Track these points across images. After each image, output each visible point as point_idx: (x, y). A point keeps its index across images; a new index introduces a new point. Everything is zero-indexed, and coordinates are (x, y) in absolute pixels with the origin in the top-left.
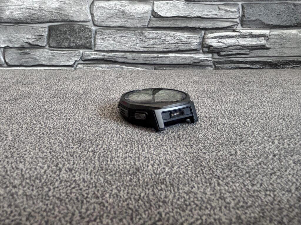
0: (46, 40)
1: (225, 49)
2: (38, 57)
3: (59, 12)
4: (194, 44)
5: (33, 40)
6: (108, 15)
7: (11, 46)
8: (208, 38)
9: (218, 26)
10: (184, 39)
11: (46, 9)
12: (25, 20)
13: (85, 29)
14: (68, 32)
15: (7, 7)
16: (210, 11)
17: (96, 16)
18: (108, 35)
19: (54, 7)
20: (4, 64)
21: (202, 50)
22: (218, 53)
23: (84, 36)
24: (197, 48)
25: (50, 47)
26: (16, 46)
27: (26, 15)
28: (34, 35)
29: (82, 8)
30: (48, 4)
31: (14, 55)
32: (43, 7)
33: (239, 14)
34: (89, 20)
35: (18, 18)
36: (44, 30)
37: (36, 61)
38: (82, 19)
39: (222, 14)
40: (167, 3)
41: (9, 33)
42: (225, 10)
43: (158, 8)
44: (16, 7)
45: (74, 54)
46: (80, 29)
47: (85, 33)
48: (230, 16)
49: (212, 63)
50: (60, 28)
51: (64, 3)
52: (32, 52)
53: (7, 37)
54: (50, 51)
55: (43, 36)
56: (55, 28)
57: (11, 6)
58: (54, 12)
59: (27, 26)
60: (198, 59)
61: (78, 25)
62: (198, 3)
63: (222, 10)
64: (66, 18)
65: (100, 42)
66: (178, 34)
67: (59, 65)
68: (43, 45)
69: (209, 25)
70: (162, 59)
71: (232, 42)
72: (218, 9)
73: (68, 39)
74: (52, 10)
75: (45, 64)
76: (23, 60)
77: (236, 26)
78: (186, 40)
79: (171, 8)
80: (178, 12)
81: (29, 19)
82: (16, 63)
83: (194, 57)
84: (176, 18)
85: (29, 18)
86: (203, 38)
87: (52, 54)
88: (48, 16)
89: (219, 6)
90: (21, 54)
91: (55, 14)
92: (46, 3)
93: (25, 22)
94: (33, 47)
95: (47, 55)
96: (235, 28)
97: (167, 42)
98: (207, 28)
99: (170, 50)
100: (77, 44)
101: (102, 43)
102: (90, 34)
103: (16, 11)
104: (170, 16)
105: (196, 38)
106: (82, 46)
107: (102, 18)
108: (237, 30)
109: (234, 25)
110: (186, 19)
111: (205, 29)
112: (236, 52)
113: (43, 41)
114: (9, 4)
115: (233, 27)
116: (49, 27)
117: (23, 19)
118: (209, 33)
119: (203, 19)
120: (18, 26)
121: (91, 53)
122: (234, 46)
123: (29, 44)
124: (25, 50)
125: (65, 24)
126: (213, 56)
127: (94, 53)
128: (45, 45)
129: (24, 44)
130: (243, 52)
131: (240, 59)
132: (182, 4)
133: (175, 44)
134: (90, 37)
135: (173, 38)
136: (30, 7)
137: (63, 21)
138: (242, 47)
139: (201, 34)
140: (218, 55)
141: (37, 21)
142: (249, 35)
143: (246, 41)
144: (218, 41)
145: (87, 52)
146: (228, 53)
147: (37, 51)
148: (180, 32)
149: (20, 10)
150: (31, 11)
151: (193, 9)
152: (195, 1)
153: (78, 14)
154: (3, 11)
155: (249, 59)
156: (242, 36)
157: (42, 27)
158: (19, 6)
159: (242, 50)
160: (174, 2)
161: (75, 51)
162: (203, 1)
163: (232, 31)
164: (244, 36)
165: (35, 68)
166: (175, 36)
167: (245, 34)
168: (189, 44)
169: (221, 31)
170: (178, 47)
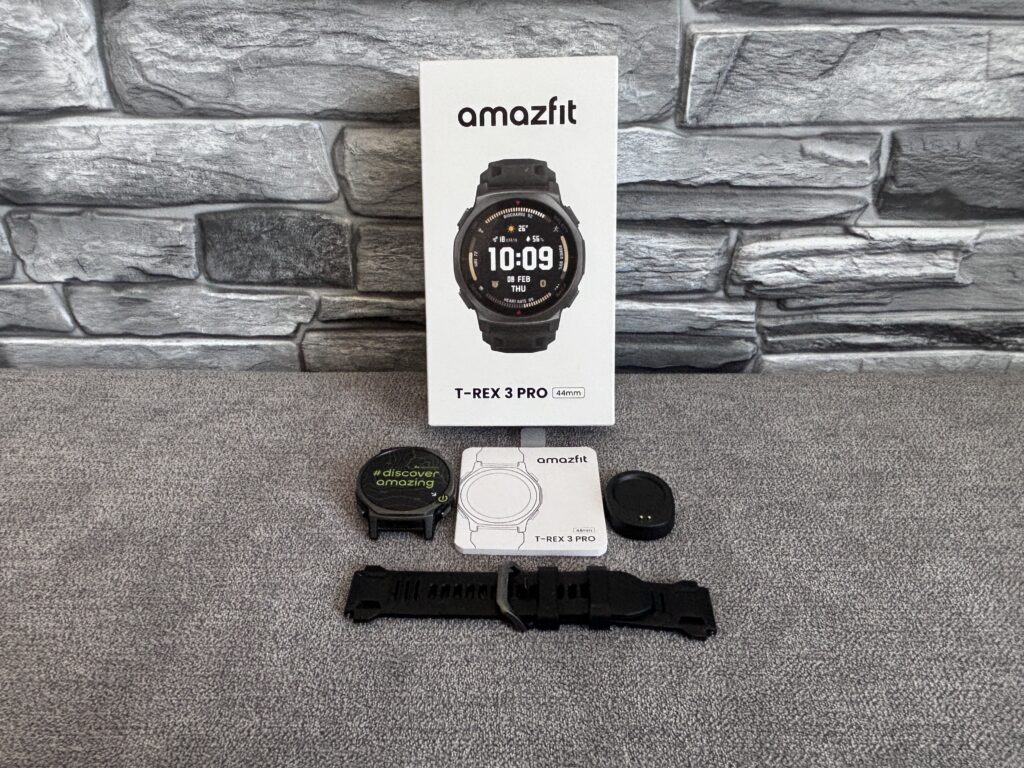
0: (194, 261)
1: (806, 290)
2: (178, 311)
3: (226, 169)
4: (696, 275)
5: (151, 261)
6: (398, 182)
7: (84, 277)
8: (750, 258)
9: (789, 216)
10: (662, 258)
11: (179, 161)
12: (114, 196)
13: (321, 227)
14: (264, 236)
15: (47, 155)
16: (766, 161)
17: (356, 185)
18: (402, 244)
19: (207, 152)
20: (73, 331)
21: (725, 291)
22: (780, 303)
23: (319, 249)
24: (705, 286)
25: (210, 279)
26: (100, 277)
27: (114, 181)
28: (153, 243)
29: (305, 155)
30: (184, 143)
31: (99, 304)
32: (170, 153)
33: (876, 173)
34: (334, 195)
35: (89, 191)
36: (185, 228)
37: (173, 322)
38: (307, 196)
39: (811, 173)
41: (70, 240)
42: (823, 158)
44: (77, 153)
45: (293, 304)
46: (302, 224)
47: (324, 239)
48: (840, 178)
49: (754, 331)
50: (235, 224)
51: (242, 139)
52: (156, 299)
53: (65, 250)
54: (213, 294)
55: (184, 249)
56: (219, 222)
57: (58, 150)
58: (211, 171)
59: (127, 215)
60: (702, 319)
61: (296, 214)
62: (726, 131)
63: (813, 157)
64: (253, 192)
65: (375, 267)
66: (645, 244)
67: (247, 334)
68: (187, 276)
69: (758, 210)
71: (834, 268)
72: (798, 155)
73: (267, 256)
74: (201, 165)
75: (203, 331)
76: (132, 319)
77: (856, 215)
78: (669, 261)
79: (622, 153)
80: (648, 167)
81: (126, 194)
82: (111, 329)
83: (693, 314)
84: (642, 188)
85: (128, 190)
86: (732, 255)
87: (222, 304)
88: (190, 184)
89: (804, 142)
90: (121, 303)
91: (213, 176)
92: (176, 140)
93: (114, 203)
94: (155, 280)
95: (207, 307)
96: (851, 222)
98: (748, 221)
100: (300, 272)
101: (380, 271)
102: (339, 242)
103: (78, 169)
105: (707, 255)
106: (316, 278)
107: (377, 190)
108: (859, 231)
109: (851, 212)
110: (676, 190)
111: (742, 225)
112: (843, 300)
113: (184, 263)
114: (51, 144)
115: (844, 219)
116: (200, 218)
117: (107, 194)
118: (753, 237)
119: (738, 192)
120: (94, 214)
121: (347, 302)
122: (838, 281)
123: (143, 272)
124: (134, 290)
125: (251, 209)
126: (759, 308)
127: (358, 302)
128: (193, 276)
129: (126, 272)
130: (868, 298)
131: (852, 319)
132: (663, 139)
133: (629, 275)
134: (341, 250)
135: (626, 254)
136: (124, 153)
137: (243, 199)
138: (868, 284)
139: (727, 241)
140: (779, 308)
141: (154, 200)
142: (898, 246)
143: (884, 265)
144: (782, 265)
145: (334, 296)
146: (814, 302)
147: (171, 294)
148: (651, 232)
149: (91, 165)
150: (130, 166)
151: (704, 155)
152: (713, 127)
153: (292, 176)
154: (32, 168)
155: (884, 319)
156: (874, 249)
157: (175, 220)
158: (84, 149)
159: (865, 291)
160: (637, 132)
161: (294, 293)
162: (744, 126)
163: (838, 229)
164: (879, 249)
165: (173, 343)
166: (633, 248)
167: (883, 245)
168: (680, 274)
169: (799, 231)
170: (639, 282)
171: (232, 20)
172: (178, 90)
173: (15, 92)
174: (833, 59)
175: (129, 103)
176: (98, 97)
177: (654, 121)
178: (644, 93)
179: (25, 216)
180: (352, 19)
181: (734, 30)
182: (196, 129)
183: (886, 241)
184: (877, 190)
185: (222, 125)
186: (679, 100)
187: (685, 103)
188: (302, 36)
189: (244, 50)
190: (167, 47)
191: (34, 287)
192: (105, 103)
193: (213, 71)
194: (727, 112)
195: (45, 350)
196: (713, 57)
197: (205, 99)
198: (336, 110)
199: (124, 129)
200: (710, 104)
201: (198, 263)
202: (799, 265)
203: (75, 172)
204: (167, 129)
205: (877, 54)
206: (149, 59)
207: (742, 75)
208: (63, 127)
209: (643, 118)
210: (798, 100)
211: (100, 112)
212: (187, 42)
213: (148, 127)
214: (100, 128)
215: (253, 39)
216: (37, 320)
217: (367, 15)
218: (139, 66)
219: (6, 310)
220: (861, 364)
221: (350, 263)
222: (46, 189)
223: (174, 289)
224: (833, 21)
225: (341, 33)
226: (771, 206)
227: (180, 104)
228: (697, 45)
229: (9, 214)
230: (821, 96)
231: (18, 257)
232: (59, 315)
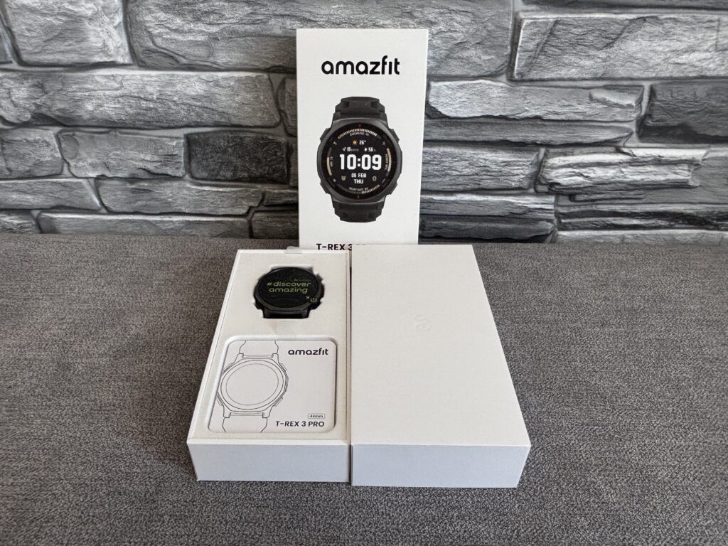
0: (183, 165)
1: (589, 189)
2: (171, 197)
3: (206, 104)
4: (516, 178)
5: (155, 164)
7: (109, 174)
8: (553, 168)
9: (580, 140)
10: (493, 167)
11: (175, 99)
12: (131, 122)
13: (267, 144)
14: (229, 149)
15: (87, 94)
16: (566, 103)
17: (292, 116)
19: (193, 93)
20: (100, 210)
21: (535, 188)
22: (572, 197)
23: (266, 158)
24: (521, 186)
25: (193, 177)
26: (120, 175)
27: (131, 111)
28: (156, 153)
29: (258, 96)
30: (179, 87)
31: (119, 192)
32: (169, 93)
33: (639, 112)
34: (276, 123)
35: (115, 118)
36: (177, 143)
37: (168, 205)
38: (259, 123)
39: (596, 112)
40: (462, 87)
41: (100, 150)
42: (604, 102)
43: (438, 97)
45: (247, 194)
46: (255, 142)
48: (615, 115)
49: (553, 215)
50: (211, 141)
51: (217, 85)
52: (156, 189)
53: (97, 156)
54: (194, 187)
55: (176, 157)
56: (200, 140)
57: (95, 90)
58: (196, 106)
59: (139, 134)
60: (519, 207)
61: (251, 135)
63: (598, 101)
64: (223, 120)
66: (483, 157)
67: (216, 213)
68: (178, 175)
69: (559, 136)
70: (439, 205)
71: (608, 175)
72: (587, 100)
73: (231, 163)
74: (189, 102)
75: (187, 212)
76: (140, 203)
77: (624, 140)
78: (498, 168)
79: (469, 97)
80: (487, 106)
81: (139, 120)
82: (125, 209)
83: (512, 203)
84: (482, 120)
85: (140, 118)
86: (540, 165)
87: (200, 194)
88: (182, 115)
89: (592, 91)
90: (133, 192)
91: (197, 109)
92: (174, 85)
93: (131, 126)
94: (156, 177)
95: (189, 196)
96: (621, 144)
97: (454, 172)
98: (552, 143)
99: (461, 188)
100: (252, 173)
102: (279, 154)
103: (107, 103)
104: (466, 116)
105: (523, 165)
106: (263, 177)
108: (626, 150)
109: (621, 138)
110: (505, 122)
111: (548, 145)
112: (614, 196)
113: (177, 166)
114: (91, 87)
115: (616, 142)
116: (187, 137)
117: (126, 120)
118: (555, 153)
119: (546, 123)
120: (117, 133)
121: (283, 193)
122: (610, 183)
123: (149, 171)
124: (142, 184)
125: (222, 131)
126: (557, 200)
127: (290, 193)
128: (181, 175)
129: (137, 172)
130: (630, 195)
131: (618, 208)
132: (497, 89)
133: (471, 177)
134: (280, 159)
135: (470, 164)
136: (138, 93)
137: (216, 125)
138: (631, 185)
139: (538, 156)
140: (570, 200)
141: (158, 124)
142: (651, 161)
143: (642, 173)
144: (574, 172)
145: (274, 189)
146: (593, 197)
147: (167, 186)
148: (487, 149)
149: (116, 101)
150: (142, 102)
151: (525, 99)
152: (532, 81)
153: (250, 110)
154: (77, 102)
155: (639, 209)
156: (635, 162)
157: (171, 137)
158: (111, 90)
159: (628, 190)
160: (480, 83)
161: (248, 187)
162: (553, 80)
163: (612, 149)
164: (638, 162)
165: (166, 219)
166: (475, 160)
167: (642, 160)
168: (506, 177)
169: (586, 150)
170: (478, 182)
171: (213, 6)
172: (176, 52)
173: (68, 52)
174: (613, 36)
175: (144, 60)
176: (122, 56)
177: (492, 76)
178: (487, 57)
179: (71, 133)
180: (293, 6)
181: (549, 16)
182: (187, 77)
183: (644, 157)
184: (639, 123)
185: (205, 75)
186: (510, 62)
187: (514, 64)
188: (260, 17)
189: (221, 26)
190: (169, 23)
191: (75, 180)
192: (127, 60)
193: (200, 39)
194: (542, 71)
195: (81, 222)
196: (534, 34)
197: (194, 59)
198: (280, 66)
199: (139, 77)
200: (530, 65)
201: (185, 166)
202: (585, 172)
203: (106, 105)
204: (168, 78)
205: (644, 33)
206: (157, 31)
207: (552, 46)
208: (99, 75)
209: (485, 74)
210: (588, 63)
211: (123, 66)
212: (184, 20)
213: (155, 76)
214: (123, 76)
215: (226, 19)
216: (77, 203)
217: (303, 4)
218: (151, 35)
219: (57, 196)
220: (623, 238)
221: (285, 167)
222: (86, 116)
223: (168, 183)
224: (614, 11)
225: (286, 15)
226: (568, 133)
227: (177, 61)
228: (523, 26)
229: (60, 132)
230: (604, 60)
231: (65, 160)
232: (91, 199)
